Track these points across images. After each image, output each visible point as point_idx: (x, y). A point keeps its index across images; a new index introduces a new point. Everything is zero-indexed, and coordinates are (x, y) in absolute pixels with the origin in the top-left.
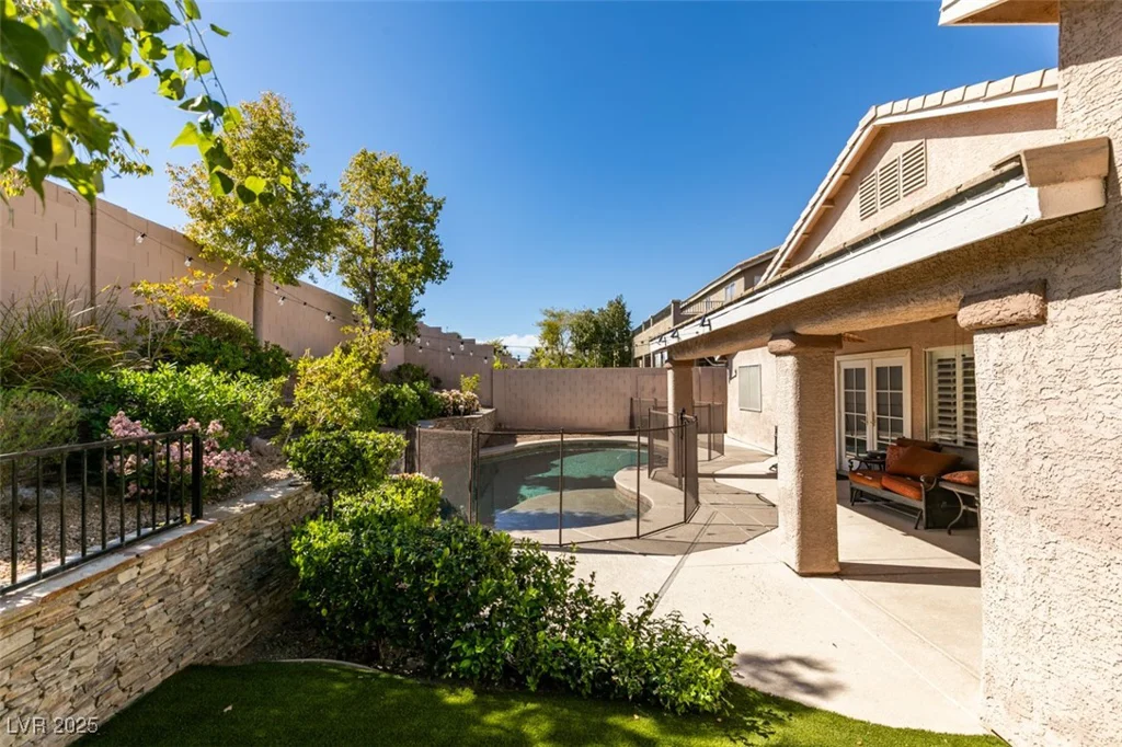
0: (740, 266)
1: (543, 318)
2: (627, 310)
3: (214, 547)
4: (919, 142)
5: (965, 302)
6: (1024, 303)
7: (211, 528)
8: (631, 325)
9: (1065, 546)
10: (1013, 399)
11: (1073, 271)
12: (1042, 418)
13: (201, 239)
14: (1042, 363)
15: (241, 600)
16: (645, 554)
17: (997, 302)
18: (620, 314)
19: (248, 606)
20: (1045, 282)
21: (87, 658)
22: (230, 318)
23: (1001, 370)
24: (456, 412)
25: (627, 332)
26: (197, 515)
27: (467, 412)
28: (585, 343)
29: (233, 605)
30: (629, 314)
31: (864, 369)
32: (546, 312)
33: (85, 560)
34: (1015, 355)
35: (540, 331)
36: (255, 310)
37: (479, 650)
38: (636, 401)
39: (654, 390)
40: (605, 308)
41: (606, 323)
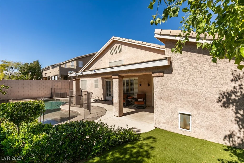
0: (76, 58)
2: (40, 64)
4: (120, 45)
5: (153, 73)
6: (161, 74)
8: (41, 68)
9: (165, 102)
10: (159, 86)
11: (167, 71)
12: (163, 88)
14: (163, 81)
17: (158, 74)
18: (38, 65)
20: (163, 72)
23: (158, 82)
25: (40, 70)
28: (25, 72)
30: (41, 65)
31: (110, 81)
34: (160, 80)
38: (53, 89)
39: (58, 86)
40: (33, 63)
41: (33, 67)
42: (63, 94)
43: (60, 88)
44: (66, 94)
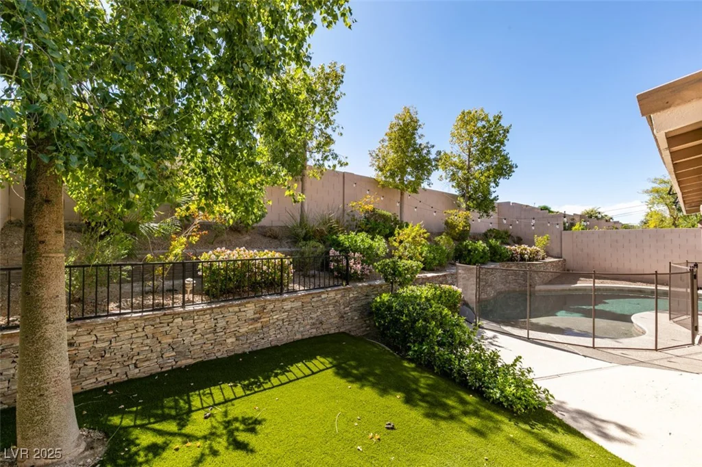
3: (351, 295)
7: (350, 288)
13: (379, 179)
15: (362, 318)
16: (585, 356)
19: (365, 321)
21: (314, 316)
22: (385, 212)
24: (523, 259)
26: (347, 284)
27: (530, 260)
29: (359, 318)
33: (314, 289)
36: (401, 210)
37: (416, 349)
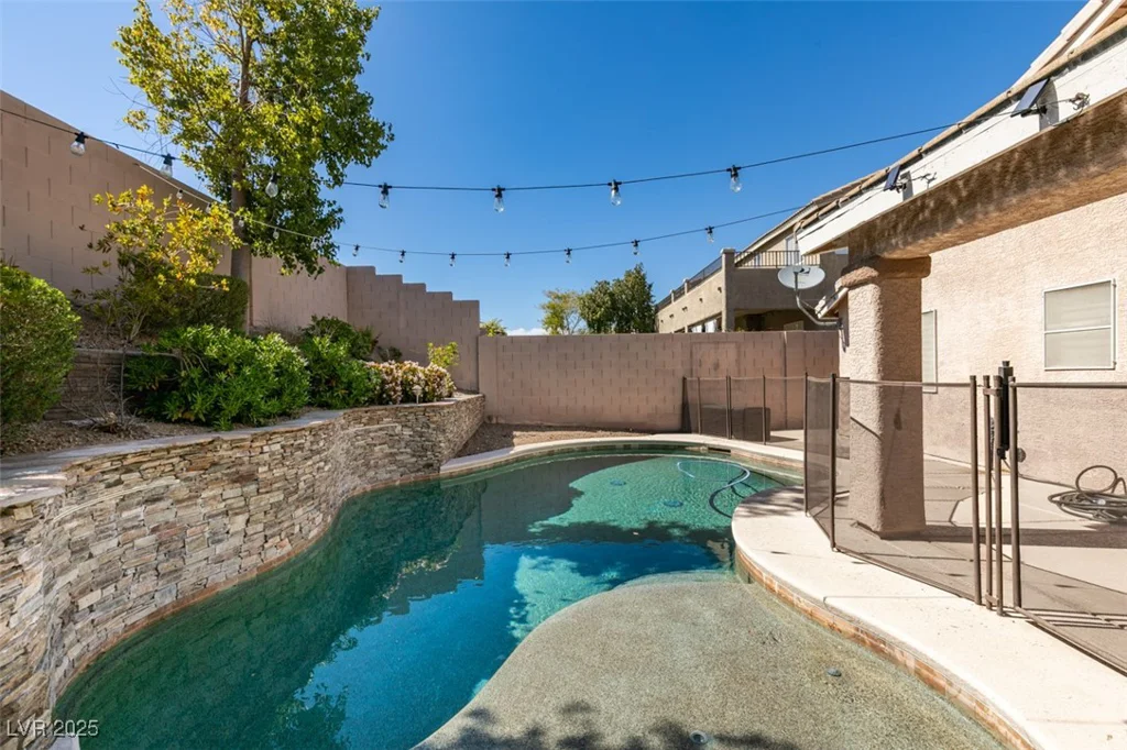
1: (547, 300)
2: (648, 281)
8: (653, 299)
18: (639, 286)
25: (649, 307)
27: (428, 397)
28: (599, 320)
30: (650, 286)
32: (550, 294)
35: (544, 315)
38: (691, 381)
39: (717, 366)
40: (622, 278)
41: (624, 297)
42: (745, 413)
43: (729, 378)
44: (767, 420)
